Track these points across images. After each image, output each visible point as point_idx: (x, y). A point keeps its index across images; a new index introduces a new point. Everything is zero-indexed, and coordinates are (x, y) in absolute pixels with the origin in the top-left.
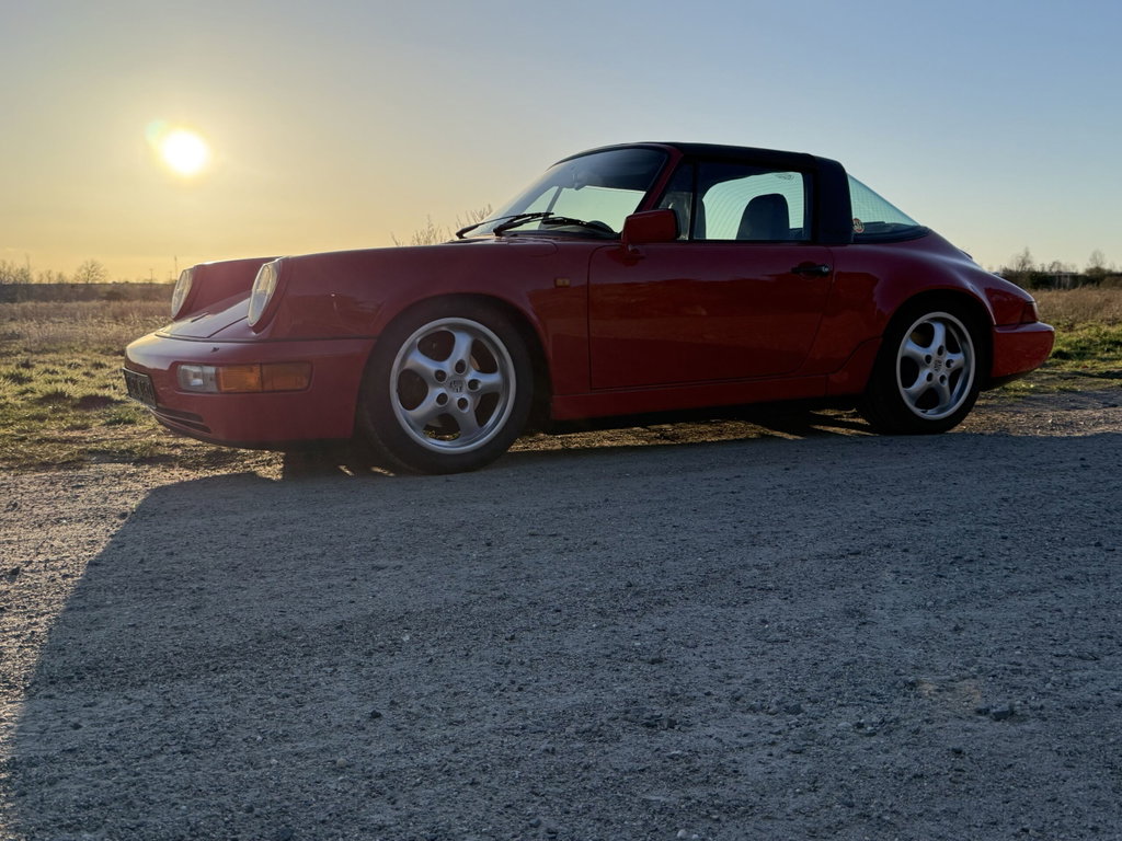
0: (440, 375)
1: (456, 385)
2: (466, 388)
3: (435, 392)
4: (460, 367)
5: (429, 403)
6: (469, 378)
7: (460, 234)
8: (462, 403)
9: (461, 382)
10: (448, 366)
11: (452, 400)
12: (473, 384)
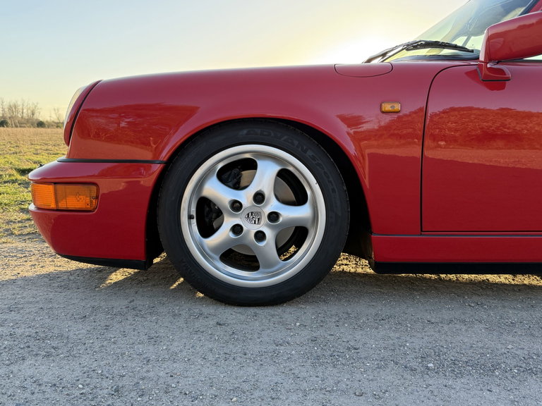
0: (236, 206)
1: (253, 216)
2: (265, 219)
3: (229, 222)
4: (259, 198)
5: (223, 234)
6: (267, 210)
7: (369, 61)
8: (260, 236)
9: (259, 214)
10: (245, 197)
11: (248, 231)
12: (274, 216)
